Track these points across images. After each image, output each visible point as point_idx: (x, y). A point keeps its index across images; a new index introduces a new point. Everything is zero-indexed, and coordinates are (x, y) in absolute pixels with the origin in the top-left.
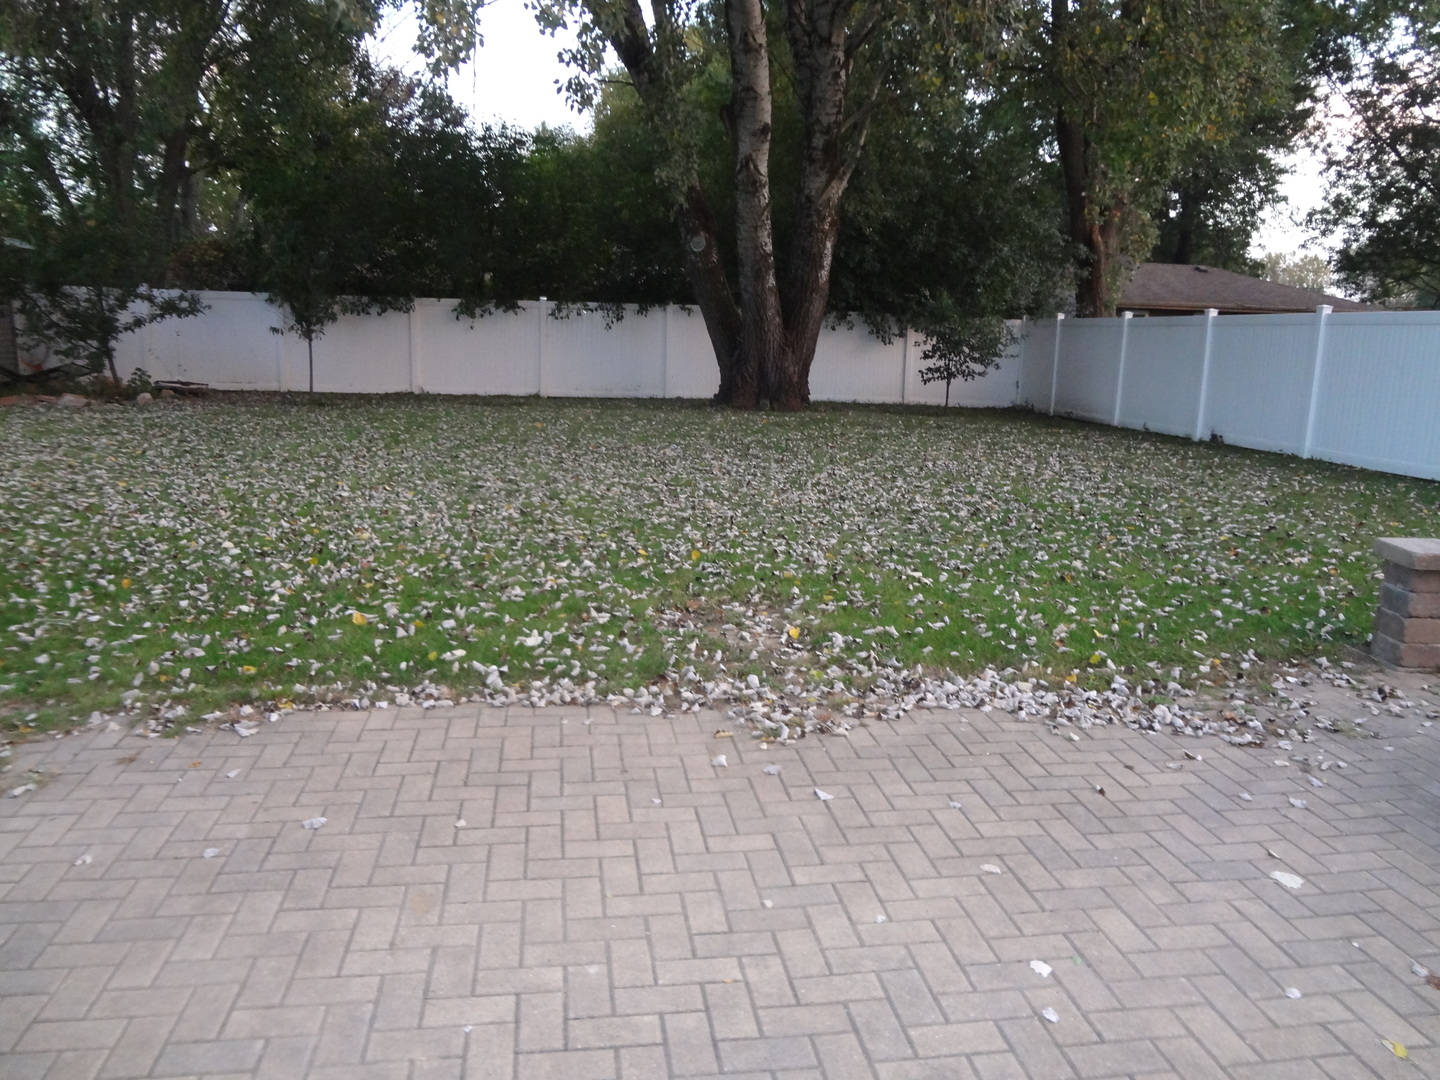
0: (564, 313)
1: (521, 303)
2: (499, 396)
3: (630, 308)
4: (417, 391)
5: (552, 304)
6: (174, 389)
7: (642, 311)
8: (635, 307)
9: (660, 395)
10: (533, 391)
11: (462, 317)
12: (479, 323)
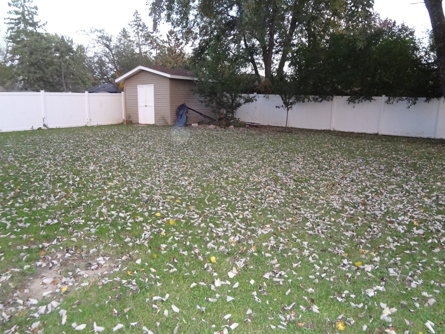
0: (391, 102)
1: (373, 97)
2: (362, 133)
3: (421, 100)
4: (332, 130)
5: (387, 98)
6: (250, 125)
7: (428, 100)
8: (425, 99)
9: (432, 137)
10: (375, 132)
11: (351, 103)
12: (357, 105)
